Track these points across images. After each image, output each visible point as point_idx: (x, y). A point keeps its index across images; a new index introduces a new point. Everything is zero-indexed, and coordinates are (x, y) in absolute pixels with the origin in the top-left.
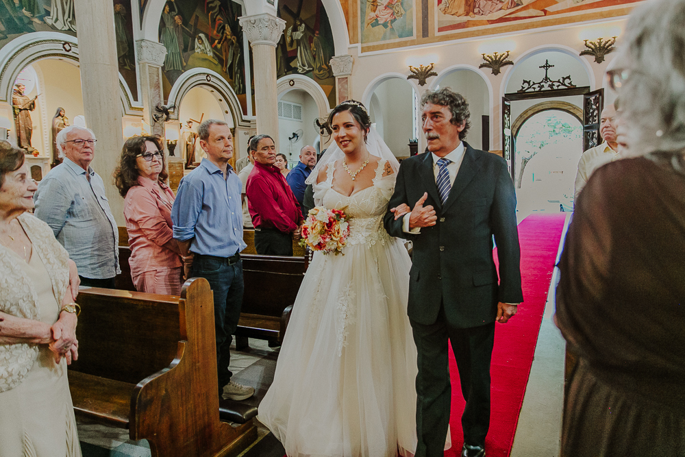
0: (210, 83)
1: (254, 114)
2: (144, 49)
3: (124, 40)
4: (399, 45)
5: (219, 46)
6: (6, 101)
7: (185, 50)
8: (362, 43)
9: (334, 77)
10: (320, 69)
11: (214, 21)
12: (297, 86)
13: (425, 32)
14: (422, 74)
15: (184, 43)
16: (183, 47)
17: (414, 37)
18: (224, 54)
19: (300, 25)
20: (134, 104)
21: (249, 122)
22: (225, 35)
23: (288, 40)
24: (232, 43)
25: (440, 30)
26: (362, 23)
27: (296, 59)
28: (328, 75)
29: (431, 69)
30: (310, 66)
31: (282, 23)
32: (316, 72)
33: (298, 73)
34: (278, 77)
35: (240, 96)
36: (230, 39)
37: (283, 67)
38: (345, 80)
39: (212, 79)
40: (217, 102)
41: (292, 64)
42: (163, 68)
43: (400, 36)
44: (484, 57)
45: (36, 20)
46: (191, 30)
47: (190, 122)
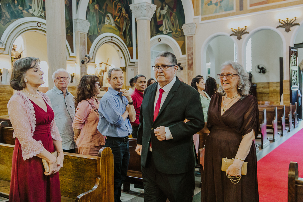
0: (113, 41)
1: (137, 59)
2: (78, 24)
3: (68, 20)
4: (225, 16)
5: (118, 20)
6: (8, 54)
7: (100, 23)
8: (202, 15)
9: (184, 36)
10: (176, 31)
11: (116, 6)
12: (162, 42)
13: (241, 7)
14: (239, 33)
15: (99, 20)
16: (98, 22)
17: (234, 11)
18: (121, 24)
19: (165, 6)
20: (72, 54)
21: (134, 63)
22: (122, 14)
23: (158, 15)
24: (126, 18)
25: (251, 6)
26: (202, 3)
27: (162, 26)
28: (181, 35)
29: (245, 30)
30: (170, 30)
31: (154, 7)
32: (174, 33)
33: (163, 34)
34: (151, 37)
35: (129, 48)
36: (125, 16)
37: (154, 31)
38: (191, 37)
39: (114, 39)
40: (116, 52)
41: (160, 29)
42: (88, 34)
43: (226, 10)
44: (280, 22)
45: (25, 12)
46: (103, 12)
47: (101, 64)
